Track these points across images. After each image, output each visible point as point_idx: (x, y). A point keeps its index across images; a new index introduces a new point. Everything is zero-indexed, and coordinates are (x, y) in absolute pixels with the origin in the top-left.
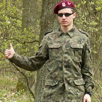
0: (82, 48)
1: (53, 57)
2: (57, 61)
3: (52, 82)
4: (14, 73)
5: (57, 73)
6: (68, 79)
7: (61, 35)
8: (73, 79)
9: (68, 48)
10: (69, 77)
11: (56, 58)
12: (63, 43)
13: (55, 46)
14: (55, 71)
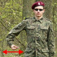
0: (48, 29)
1: (30, 34)
2: (32, 37)
3: (29, 50)
6: (38, 48)
7: (35, 21)
8: (41, 48)
10: (39, 47)
11: (32, 35)
12: (36, 26)
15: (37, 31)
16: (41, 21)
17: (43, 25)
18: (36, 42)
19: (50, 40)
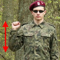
1: (27, 43)
2: (30, 46)
5: (30, 55)
7: (34, 26)
9: (39, 37)
11: (30, 44)
12: (35, 33)
13: (29, 34)
15: (37, 39)
16: (42, 26)
17: (44, 31)
18: (35, 52)
19: (53, 50)
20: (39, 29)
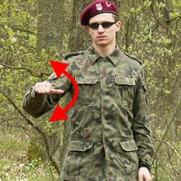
0: (134, 84)
2: (91, 107)
3: (82, 145)
4: (23, 128)
5: (90, 129)
6: (111, 140)
7: (96, 61)
8: (119, 139)
9: (111, 85)
12: (101, 75)
13: (89, 80)
14: (86, 126)
20: (109, 66)
